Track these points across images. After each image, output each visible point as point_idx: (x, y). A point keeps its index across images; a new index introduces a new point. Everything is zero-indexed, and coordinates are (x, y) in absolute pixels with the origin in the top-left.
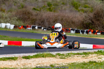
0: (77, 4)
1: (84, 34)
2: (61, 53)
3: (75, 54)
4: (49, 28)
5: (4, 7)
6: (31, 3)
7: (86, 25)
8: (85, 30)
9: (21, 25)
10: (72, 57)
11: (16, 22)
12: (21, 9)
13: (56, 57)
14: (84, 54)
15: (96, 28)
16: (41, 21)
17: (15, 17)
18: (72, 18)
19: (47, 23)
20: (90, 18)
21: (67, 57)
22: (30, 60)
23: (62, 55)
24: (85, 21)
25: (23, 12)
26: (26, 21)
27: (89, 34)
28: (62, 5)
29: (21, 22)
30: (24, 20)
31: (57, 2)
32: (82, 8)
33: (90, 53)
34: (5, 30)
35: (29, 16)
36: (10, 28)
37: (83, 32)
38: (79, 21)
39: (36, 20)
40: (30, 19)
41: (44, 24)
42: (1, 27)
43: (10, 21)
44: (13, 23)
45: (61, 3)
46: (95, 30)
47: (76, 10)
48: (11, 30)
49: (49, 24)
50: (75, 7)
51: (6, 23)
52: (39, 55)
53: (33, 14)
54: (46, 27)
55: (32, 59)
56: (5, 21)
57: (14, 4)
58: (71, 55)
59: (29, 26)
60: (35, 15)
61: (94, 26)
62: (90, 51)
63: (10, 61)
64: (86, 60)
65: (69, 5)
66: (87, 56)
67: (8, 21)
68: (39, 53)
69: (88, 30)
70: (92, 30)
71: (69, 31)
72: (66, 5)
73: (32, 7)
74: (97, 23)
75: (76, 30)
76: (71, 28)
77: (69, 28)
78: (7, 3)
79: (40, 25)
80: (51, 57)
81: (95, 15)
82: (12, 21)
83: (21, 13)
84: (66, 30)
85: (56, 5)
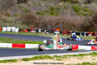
0: (77, 8)
1: (84, 36)
2: (58, 55)
3: (71, 56)
4: (52, 31)
5: (9, 11)
6: (34, 7)
7: (86, 28)
8: (85, 33)
9: (26, 29)
10: (68, 58)
11: (20, 26)
12: (25, 14)
13: (54, 59)
14: (80, 56)
15: (95, 30)
16: (44, 24)
17: (20, 21)
18: (73, 21)
19: (50, 26)
20: (90, 21)
21: (64, 59)
22: (28, 62)
23: (60, 57)
24: (84, 24)
25: (27, 16)
26: (29, 24)
27: (89, 36)
28: (64, 9)
29: (26, 26)
30: (28, 23)
31: (59, 6)
32: (82, 12)
33: (85, 55)
34: (11, 33)
35: (33, 20)
36: (15, 32)
37: (83, 34)
38: (79, 23)
39: (39, 23)
40: (34, 23)
41: (47, 27)
42: (7, 30)
43: (15, 25)
44: (18, 26)
45: (63, 7)
46: (94, 32)
47: (76, 13)
48: (16, 33)
49: (51, 28)
50: (76, 10)
51: (11, 26)
52: (37, 57)
53: (36, 18)
54: (48, 30)
55: (31, 61)
56: (11, 25)
57: (19, 9)
58: (68, 57)
59: (33, 30)
60: (38, 19)
61: (93, 29)
62: (86, 53)
63: (10, 64)
64: (81, 61)
65: (70, 9)
66: (83, 57)
67: (13, 25)
68: (37, 55)
69: (88, 32)
70: (92, 33)
71: (70, 34)
72: (68, 9)
73: (36, 12)
74: (96, 26)
75: (76, 33)
76: (72, 31)
77: (70, 31)
78: (12, 8)
79: (43, 28)
80: (48, 59)
81: (94, 19)
82: (17, 24)
83: (25, 17)
84: (68, 32)
85: (58, 9)
